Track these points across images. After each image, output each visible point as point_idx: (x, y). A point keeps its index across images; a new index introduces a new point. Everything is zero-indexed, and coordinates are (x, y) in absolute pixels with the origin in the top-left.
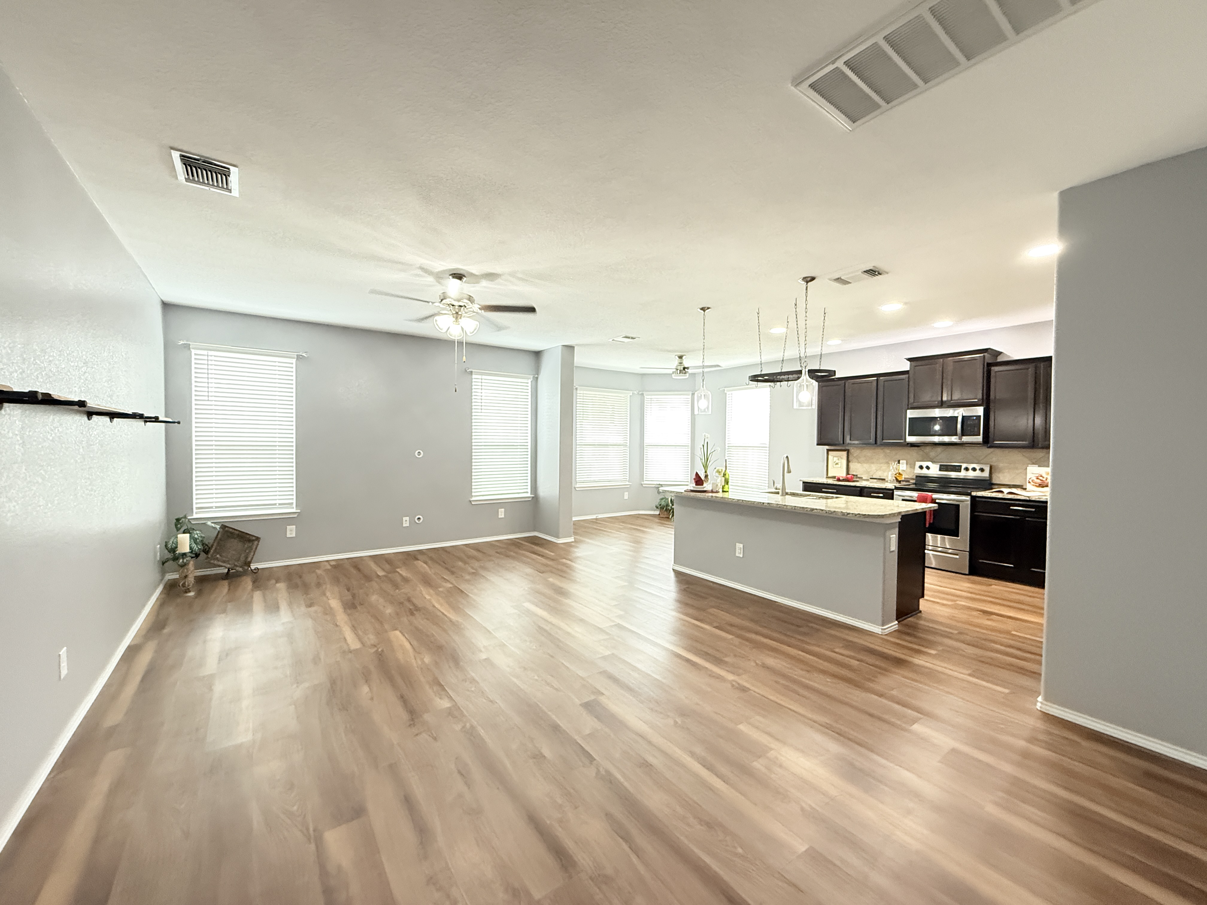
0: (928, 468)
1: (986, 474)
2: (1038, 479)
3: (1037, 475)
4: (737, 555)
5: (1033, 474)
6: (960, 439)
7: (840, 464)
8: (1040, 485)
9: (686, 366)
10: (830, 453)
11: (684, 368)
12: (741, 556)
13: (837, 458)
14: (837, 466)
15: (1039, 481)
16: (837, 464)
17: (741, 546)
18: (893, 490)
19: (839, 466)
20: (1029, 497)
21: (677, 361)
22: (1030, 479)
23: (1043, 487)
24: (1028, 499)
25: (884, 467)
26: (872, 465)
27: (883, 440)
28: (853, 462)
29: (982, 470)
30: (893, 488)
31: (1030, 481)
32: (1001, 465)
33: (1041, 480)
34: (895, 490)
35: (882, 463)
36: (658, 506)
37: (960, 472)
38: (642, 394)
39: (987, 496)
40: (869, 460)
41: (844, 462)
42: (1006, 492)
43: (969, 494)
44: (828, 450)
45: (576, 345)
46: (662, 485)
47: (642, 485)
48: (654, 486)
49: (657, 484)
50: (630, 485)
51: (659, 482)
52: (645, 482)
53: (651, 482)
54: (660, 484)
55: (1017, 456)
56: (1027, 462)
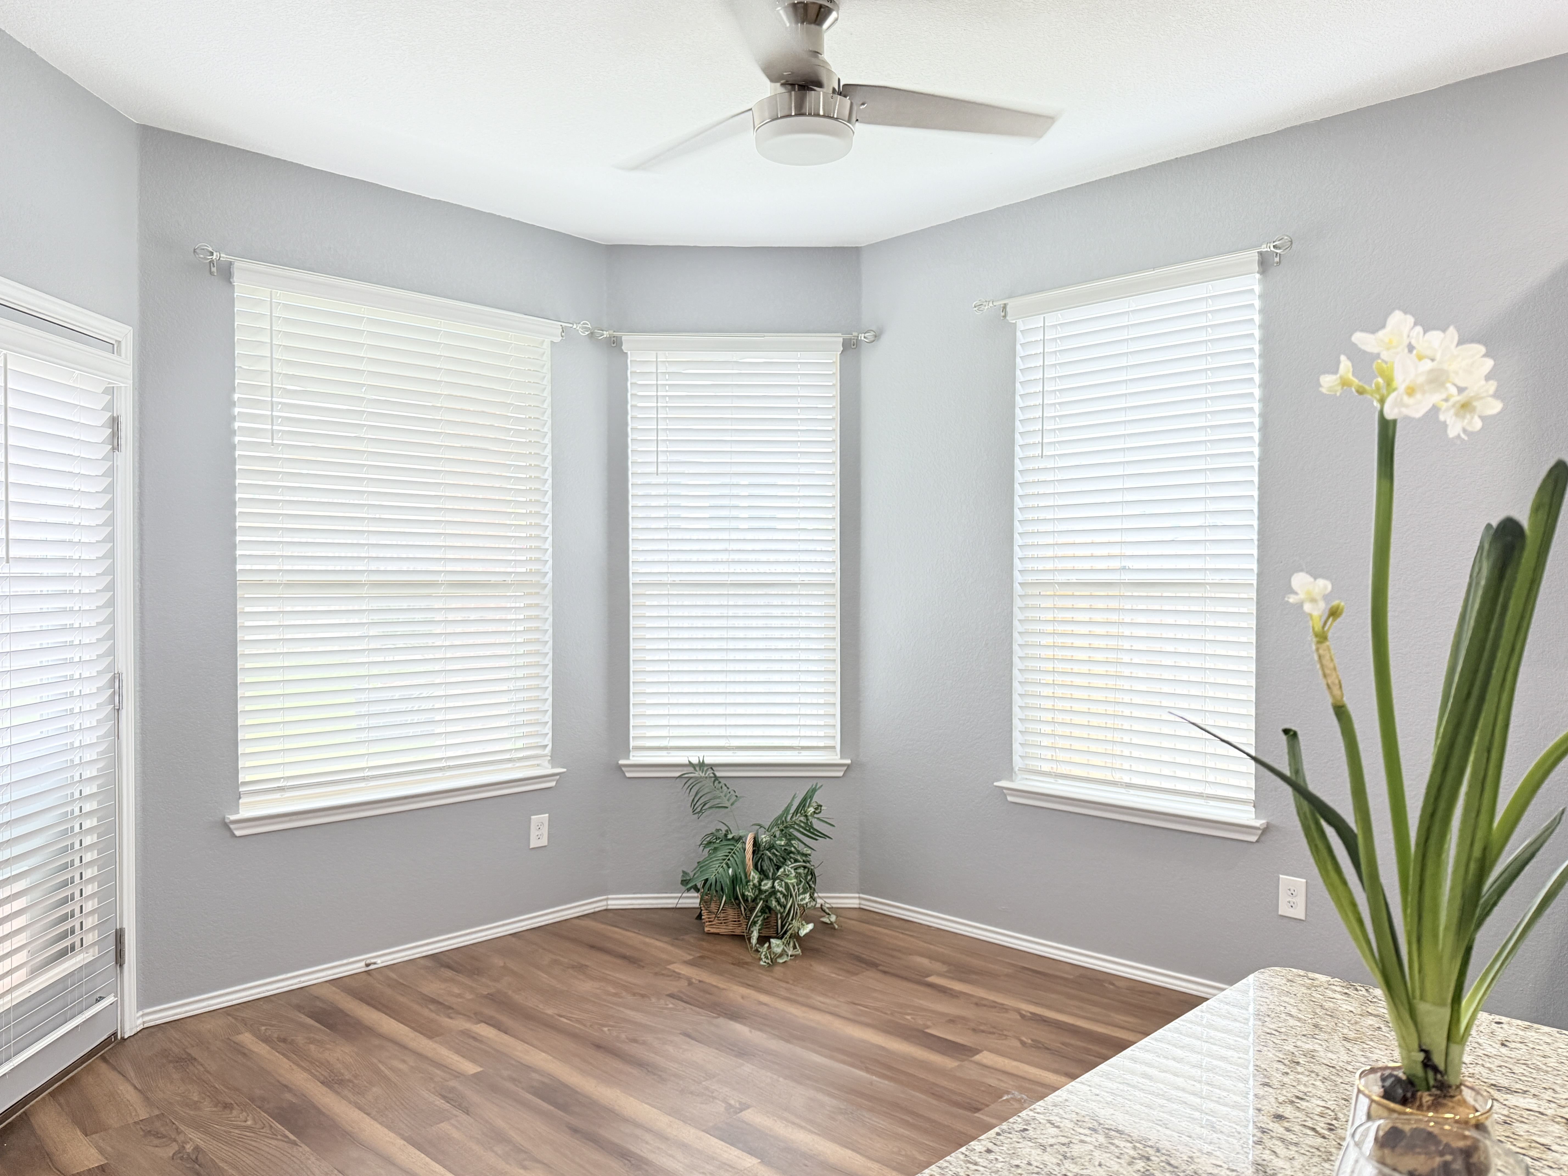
38: (615, 344)
46: (714, 768)
47: (623, 772)
48: (677, 774)
49: (687, 762)
50: (558, 777)
51: (701, 754)
52: (636, 758)
53: (664, 753)
54: (702, 765)
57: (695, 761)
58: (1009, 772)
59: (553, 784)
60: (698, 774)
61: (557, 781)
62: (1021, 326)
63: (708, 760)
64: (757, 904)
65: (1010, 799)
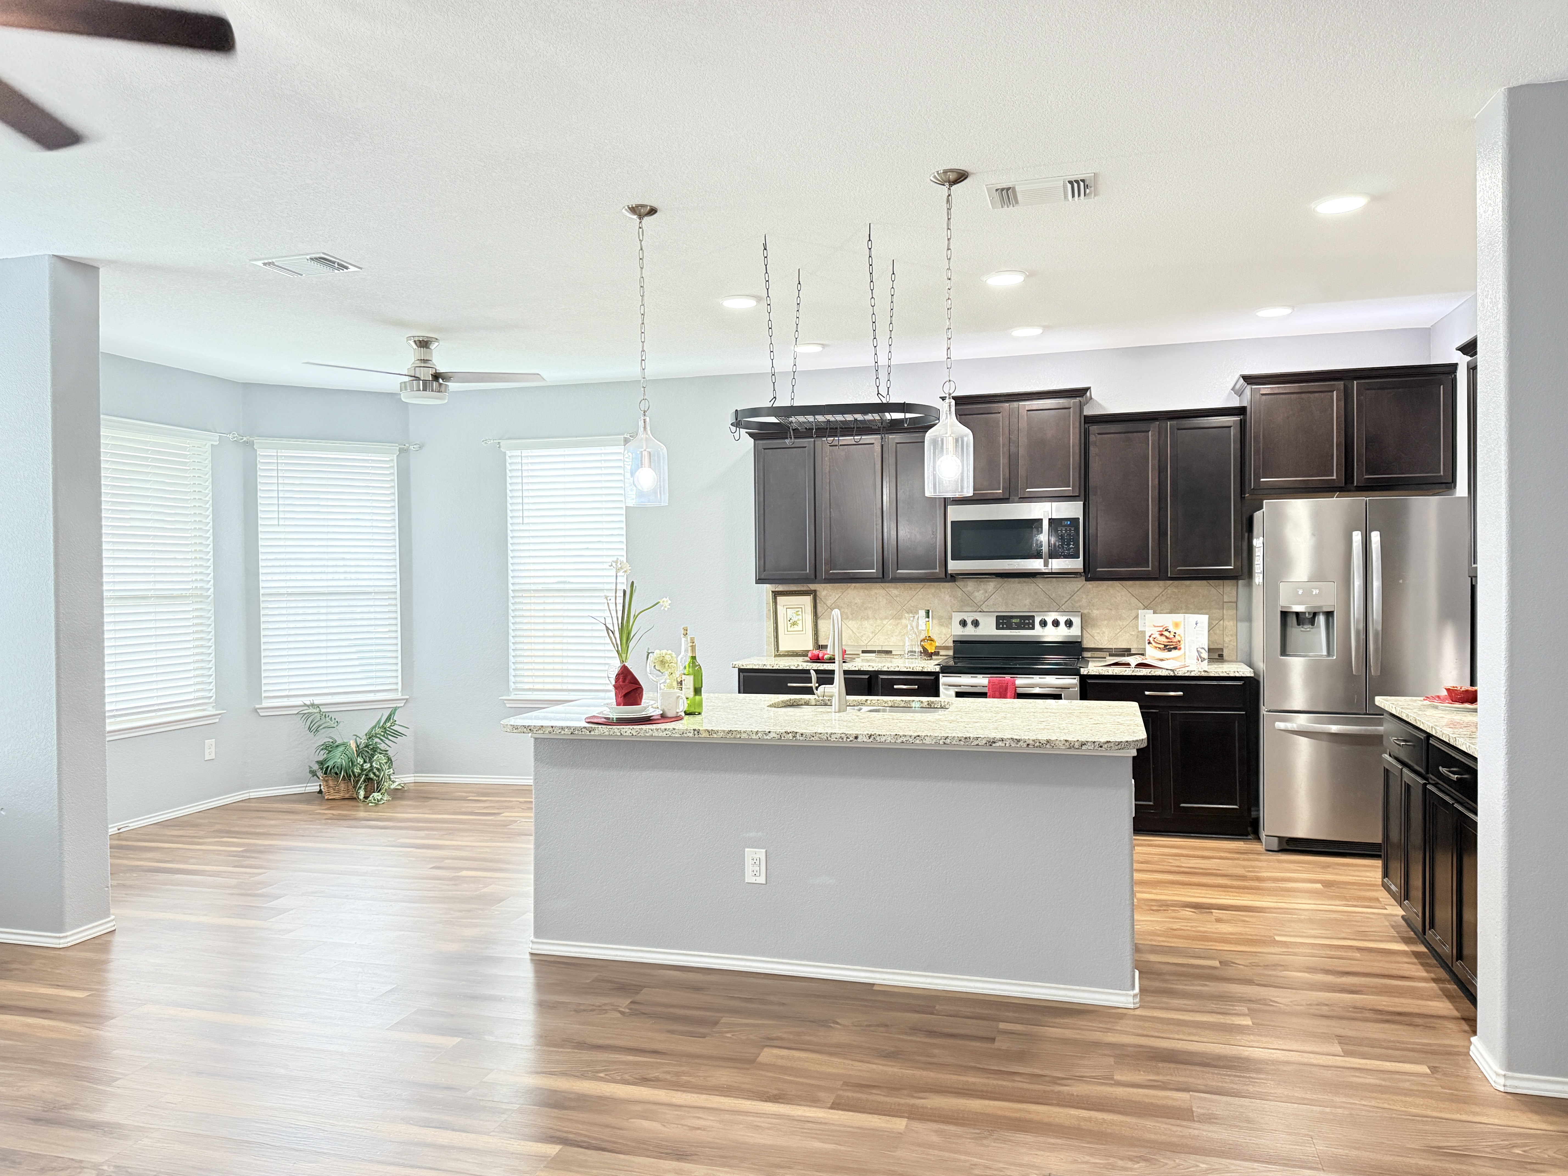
0: (976, 623)
1: (1075, 631)
2: (1162, 635)
3: (1161, 629)
4: (749, 878)
5: (1155, 626)
6: (1046, 564)
7: (800, 622)
8: (1166, 646)
9: (441, 369)
10: (780, 599)
11: (436, 377)
12: (762, 880)
13: (794, 611)
14: (796, 628)
15: (1163, 639)
16: (794, 624)
17: (761, 853)
18: (936, 675)
19: (799, 628)
20: (1173, 670)
21: (410, 356)
22: (1150, 637)
23: (1170, 650)
24: (1172, 674)
25: (889, 625)
26: (866, 623)
27: (898, 570)
28: (825, 619)
29: (1069, 624)
30: (938, 669)
31: (1151, 639)
32: (1095, 613)
33: (1167, 638)
34: (941, 675)
35: (886, 618)
36: (316, 767)
37: (1033, 628)
38: (250, 444)
39: (1106, 673)
40: (854, 613)
41: (809, 617)
42: (1133, 665)
43: (1075, 672)
44: (776, 594)
45: (109, 263)
46: (320, 707)
47: (258, 713)
48: (296, 712)
49: (303, 704)
50: (220, 716)
51: (311, 699)
52: (265, 704)
53: (286, 699)
54: (313, 705)
55: (1119, 594)
56: (1136, 605)
57: (308, 703)
58: (507, 690)
59: (217, 720)
60: (311, 710)
61: (220, 719)
62: (508, 453)
63: (316, 702)
64: (361, 778)
65: (508, 705)
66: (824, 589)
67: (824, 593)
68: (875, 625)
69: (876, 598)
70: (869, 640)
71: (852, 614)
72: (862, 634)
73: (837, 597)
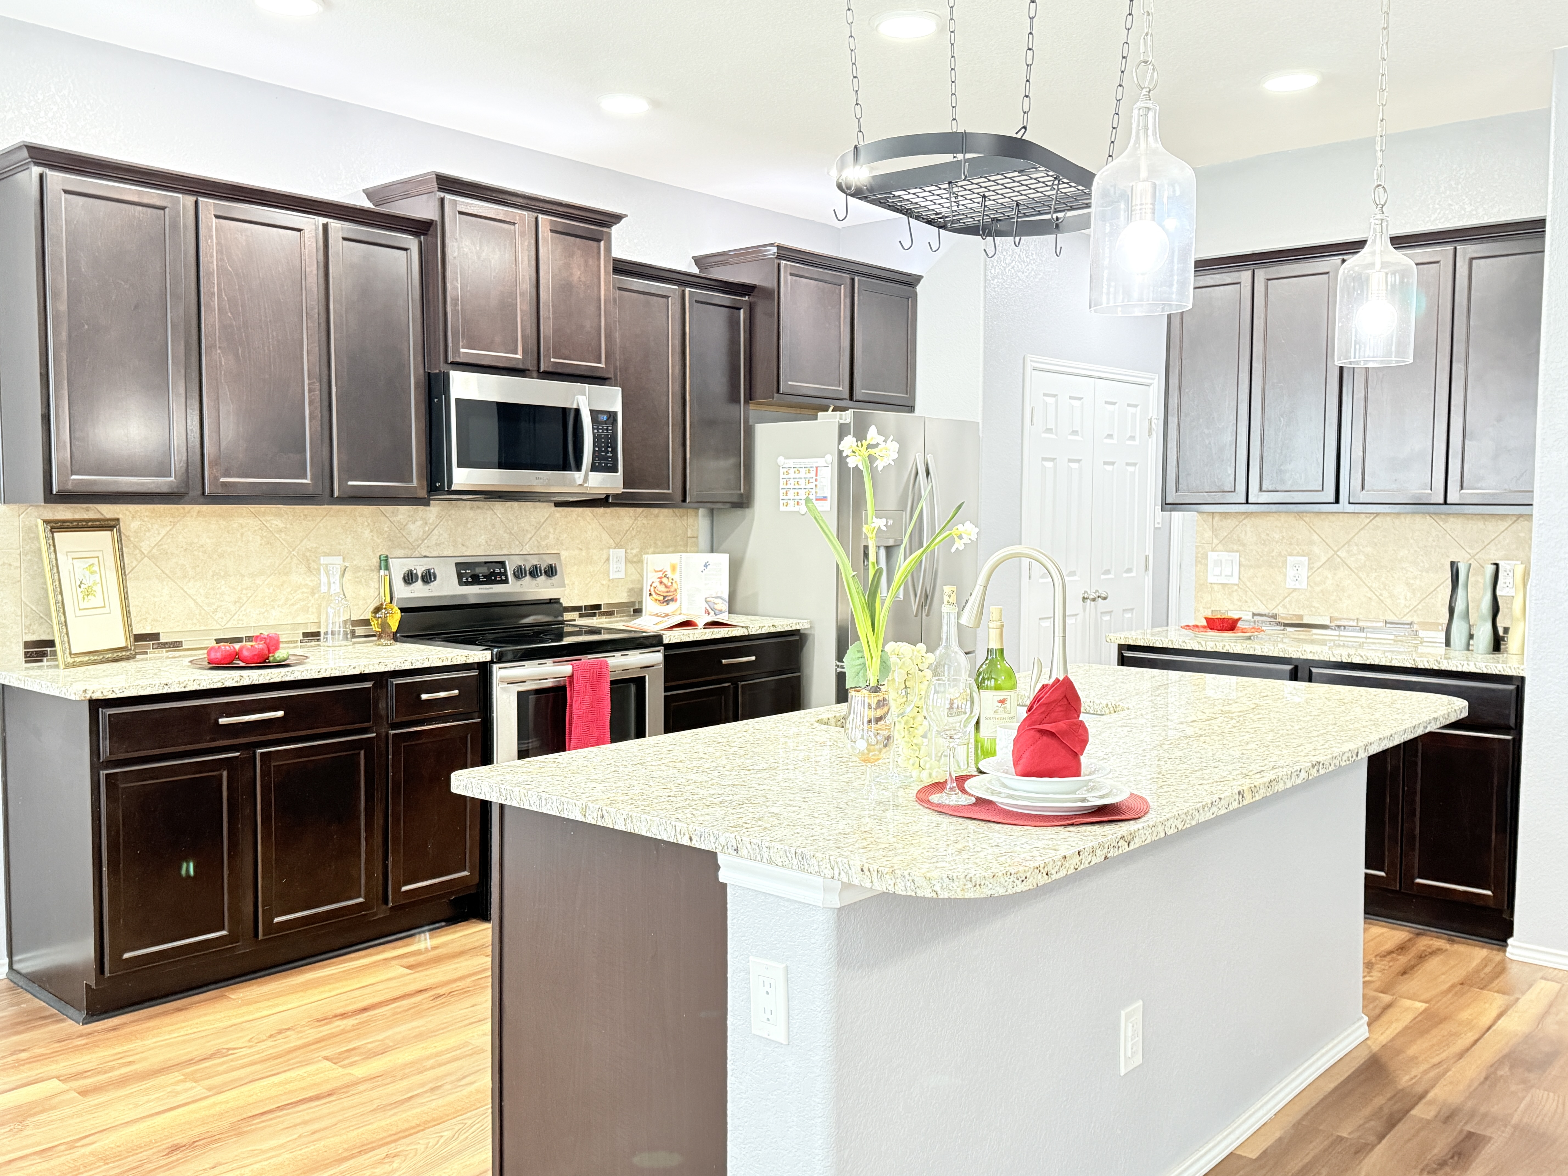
0: (428, 577)
2: (661, 583)
3: (661, 574)
5: (656, 571)
6: (586, 479)
7: (98, 588)
8: (664, 597)
10: (60, 539)
13: (86, 564)
15: (662, 588)
16: (88, 592)
19: (96, 601)
23: (667, 602)
27: (348, 480)
29: (551, 571)
31: (652, 589)
33: (666, 586)
35: (261, 573)
37: (506, 581)
41: (111, 576)
44: (53, 528)
55: (590, 527)
56: (608, 543)
66: (133, 517)
67: (135, 525)
68: (240, 588)
69: (242, 535)
70: (229, 616)
71: (194, 568)
72: (214, 607)
73: (163, 532)
